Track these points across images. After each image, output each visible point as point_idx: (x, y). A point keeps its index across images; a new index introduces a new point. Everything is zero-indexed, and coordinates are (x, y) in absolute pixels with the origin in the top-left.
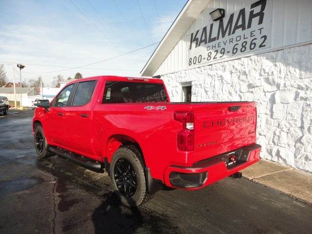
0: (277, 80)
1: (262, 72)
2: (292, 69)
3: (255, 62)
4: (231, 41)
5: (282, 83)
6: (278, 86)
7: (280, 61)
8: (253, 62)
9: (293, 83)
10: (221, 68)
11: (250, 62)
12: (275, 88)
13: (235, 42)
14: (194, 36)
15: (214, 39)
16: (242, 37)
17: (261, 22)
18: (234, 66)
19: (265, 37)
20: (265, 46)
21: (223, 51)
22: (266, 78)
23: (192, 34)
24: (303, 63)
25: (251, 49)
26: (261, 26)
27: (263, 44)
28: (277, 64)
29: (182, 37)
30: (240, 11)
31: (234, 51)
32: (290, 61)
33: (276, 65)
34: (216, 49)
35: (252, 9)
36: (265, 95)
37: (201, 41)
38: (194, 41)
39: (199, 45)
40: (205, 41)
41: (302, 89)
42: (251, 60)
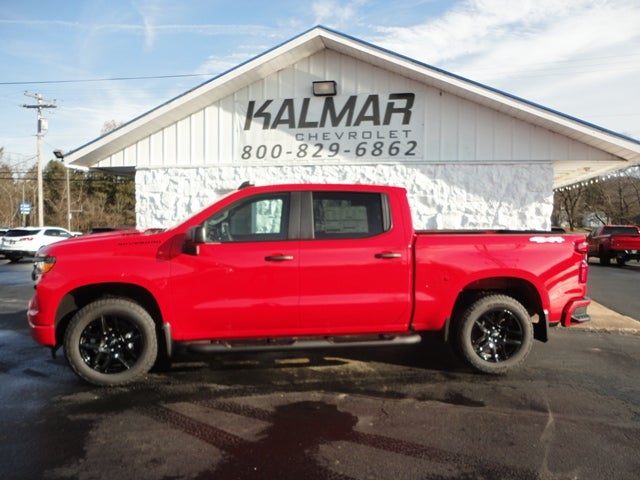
0: (438, 201)
1: (415, 189)
2: (457, 190)
3: (402, 174)
4: (353, 135)
5: (445, 205)
6: (439, 209)
7: (441, 178)
8: (399, 174)
9: (459, 206)
10: (336, 174)
11: (393, 172)
12: (434, 211)
13: (360, 139)
14: (256, 109)
15: (313, 125)
16: (374, 135)
17: (406, 121)
18: (363, 175)
19: (415, 143)
20: (413, 154)
21: (334, 147)
22: (421, 198)
23: (252, 104)
24: (471, 185)
25: (390, 154)
26: (406, 127)
27: (412, 152)
28: (438, 181)
29: (219, 101)
30: (370, 96)
31: (360, 151)
32: (455, 180)
33: (435, 182)
34: (317, 142)
35: (392, 101)
36: (420, 218)
37: (278, 121)
38: (258, 115)
39: (274, 127)
40: (291, 123)
41: (471, 213)
42: (396, 170)
